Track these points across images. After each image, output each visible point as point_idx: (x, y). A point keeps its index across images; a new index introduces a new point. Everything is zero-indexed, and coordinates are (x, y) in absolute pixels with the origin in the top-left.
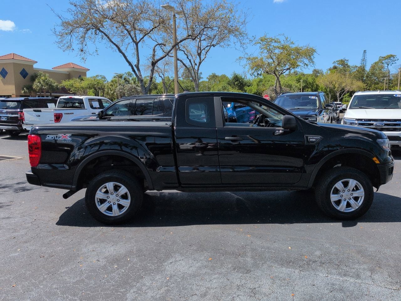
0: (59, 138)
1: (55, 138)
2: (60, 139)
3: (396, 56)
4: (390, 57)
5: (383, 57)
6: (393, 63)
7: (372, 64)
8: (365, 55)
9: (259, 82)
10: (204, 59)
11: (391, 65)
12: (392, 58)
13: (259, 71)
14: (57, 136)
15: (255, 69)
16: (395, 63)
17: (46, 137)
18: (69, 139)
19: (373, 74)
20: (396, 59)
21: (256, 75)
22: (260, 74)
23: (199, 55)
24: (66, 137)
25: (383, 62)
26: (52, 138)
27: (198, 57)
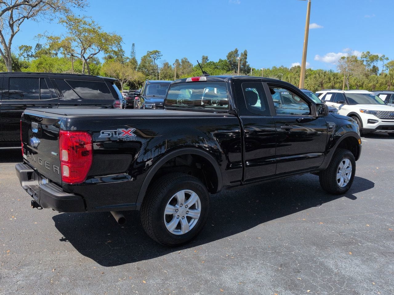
0: (119, 134)
1: (112, 134)
2: (121, 136)
3: (160, 52)
4: (156, 52)
5: (150, 52)
6: (158, 58)
7: (142, 58)
8: (133, 48)
9: (39, 64)
10: (17, 32)
11: (157, 60)
12: (157, 54)
13: (29, 52)
14: (115, 132)
15: (24, 50)
16: (160, 58)
17: (100, 134)
18: (133, 135)
19: (144, 66)
20: (161, 55)
21: (26, 56)
22: (30, 55)
23: (11, 26)
24: (129, 133)
25: (151, 56)
26: (109, 134)
27: (10, 28)
